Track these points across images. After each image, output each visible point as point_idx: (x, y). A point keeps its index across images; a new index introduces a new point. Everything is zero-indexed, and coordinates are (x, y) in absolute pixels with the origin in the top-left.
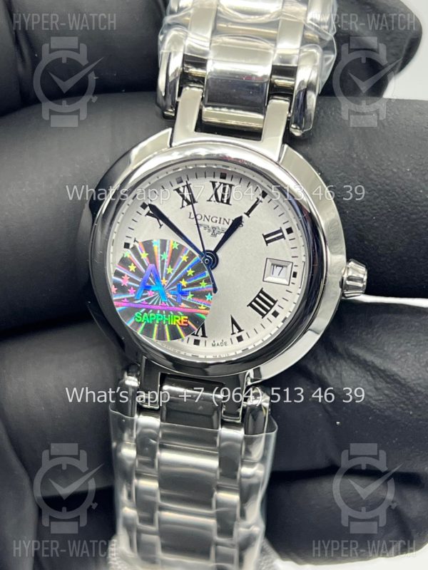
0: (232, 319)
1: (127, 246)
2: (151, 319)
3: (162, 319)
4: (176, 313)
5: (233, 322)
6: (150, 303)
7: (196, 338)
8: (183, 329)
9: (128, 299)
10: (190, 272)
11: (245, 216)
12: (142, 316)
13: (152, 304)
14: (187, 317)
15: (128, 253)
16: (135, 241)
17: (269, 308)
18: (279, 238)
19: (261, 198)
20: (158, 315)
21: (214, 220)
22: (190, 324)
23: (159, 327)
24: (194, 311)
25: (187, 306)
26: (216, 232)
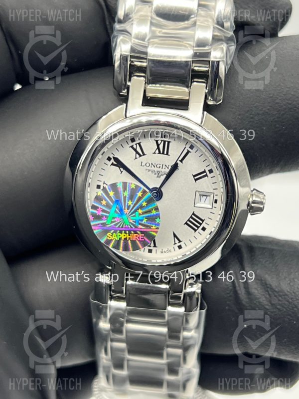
0: (174, 234)
1: (98, 187)
2: (119, 237)
3: (126, 237)
4: (135, 232)
5: (175, 236)
7: (150, 248)
8: (141, 243)
9: (101, 224)
10: (144, 204)
11: (179, 163)
12: (112, 236)
13: (119, 227)
14: (143, 235)
15: (100, 192)
16: (104, 183)
17: (199, 225)
18: (204, 176)
19: (190, 150)
20: (123, 234)
21: (158, 166)
22: (146, 239)
23: (124, 242)
24: (148, 230)
25: (143, 228)
26: (160, 174)
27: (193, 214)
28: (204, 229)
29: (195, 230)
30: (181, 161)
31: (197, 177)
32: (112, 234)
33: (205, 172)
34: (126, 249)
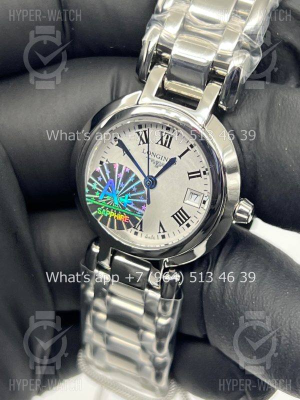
0: (160, 223)
1: (101, 163)
2: (107, 214)
3: (113, 215)
4: (122, 213)
5: (161, 225)
6: (108, 203)
7: (136, 231)
8: (126, 225)
9: (95, 198)
10: (135, 189)
11: (178, 158)
12: (102, 211)
13: (109, 205)
14: (129, 217)
15: (99, 169)
16: (107, 161)
17: (184, 221)
18: (198, 176)
19: (190, 148)
20: (112, 212)
21: (158, 156)
22: (130, 222)
23: (111, 220)
24: (133, 214)
25: (130, 211)
26: (158, 165)
27: (181, 209)
28: (188, 225)
29: (180, 225)
30: (180, 157)
31: (193, 175)
32: (102, 209)
33: (199, 172)
34: (112, 226)
